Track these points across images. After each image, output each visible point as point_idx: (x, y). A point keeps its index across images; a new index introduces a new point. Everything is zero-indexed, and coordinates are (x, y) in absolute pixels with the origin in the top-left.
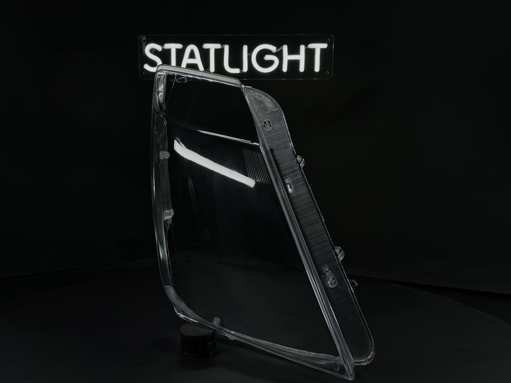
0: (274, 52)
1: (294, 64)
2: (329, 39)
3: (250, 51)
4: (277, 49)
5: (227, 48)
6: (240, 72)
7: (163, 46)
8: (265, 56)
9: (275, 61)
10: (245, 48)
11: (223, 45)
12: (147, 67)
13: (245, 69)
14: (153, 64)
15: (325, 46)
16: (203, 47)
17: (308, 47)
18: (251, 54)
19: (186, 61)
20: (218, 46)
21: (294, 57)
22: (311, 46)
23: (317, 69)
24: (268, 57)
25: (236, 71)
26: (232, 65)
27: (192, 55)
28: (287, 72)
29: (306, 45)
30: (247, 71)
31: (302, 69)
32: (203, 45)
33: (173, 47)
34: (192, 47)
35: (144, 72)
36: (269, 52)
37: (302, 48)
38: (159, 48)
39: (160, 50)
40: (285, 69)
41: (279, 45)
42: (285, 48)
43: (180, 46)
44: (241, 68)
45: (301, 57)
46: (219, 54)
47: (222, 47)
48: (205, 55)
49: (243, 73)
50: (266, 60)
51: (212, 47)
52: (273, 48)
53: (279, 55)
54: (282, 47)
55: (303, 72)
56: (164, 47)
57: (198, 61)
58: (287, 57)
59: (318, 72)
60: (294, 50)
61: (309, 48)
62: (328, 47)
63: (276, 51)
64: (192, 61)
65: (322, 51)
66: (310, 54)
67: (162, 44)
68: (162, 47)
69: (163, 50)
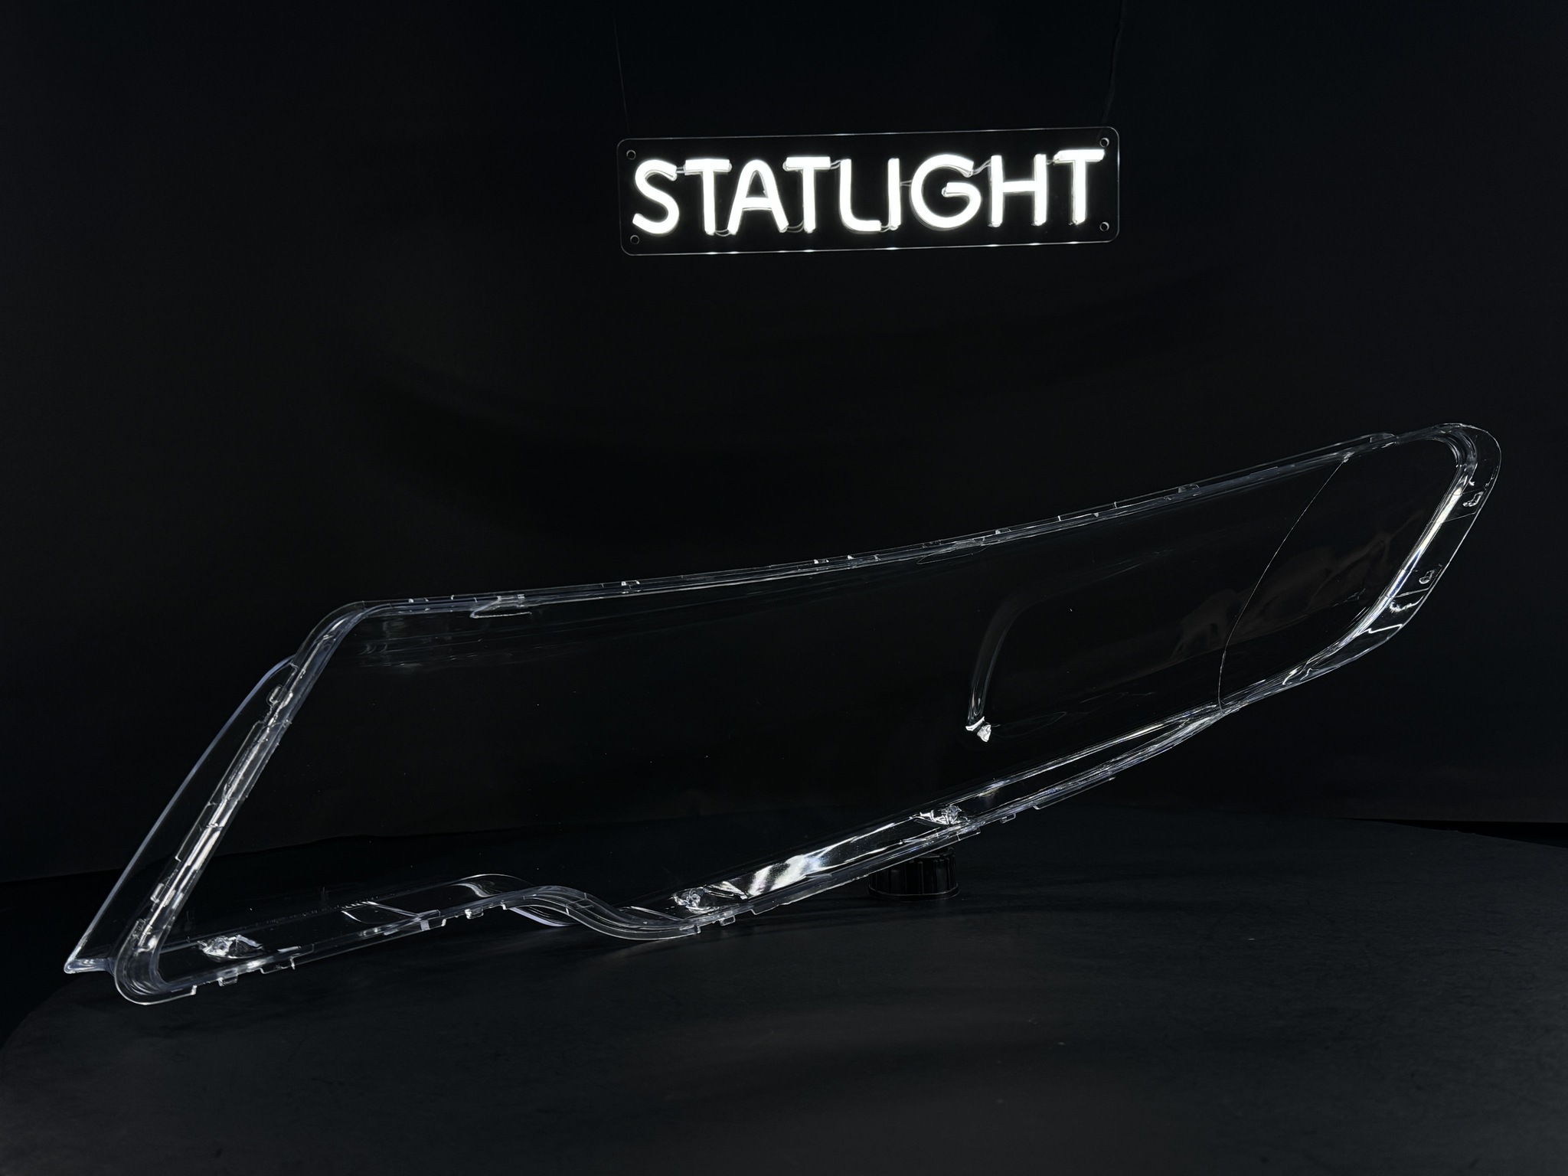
0: (967, 175)
1: (1018, 206)
2: (1107, 139)
3: (907, 174)
4: (976, 167)
5: (846, 166)
6: (883, 229)
7: (681, 168)
8: (945, 186)
9: (970, 199)
10: (894, 166)
11: (837, 162)
12: (640, 221)
13: (895, 221)
14: (656, 212)
15: (1097, 155)
16: (784, 167)
17: (1054, 161)
18: (910, 181)
19: (742, 202)
20: (824, 162)
21: (1018, 186)
22: (1063, 156)
23: (1079, 214)
24: (952, 189)
25: (873, 226)
26: (862, 209)
27: (757, 188)
28: (1002, 225)
29: (1050, 157)
30: (900, 227)
31: (1040, 217)
32: (785, 160)
33: (708, 168)
34: (757, 167)
35: (632, 238)
36: (953, 175)
37: (1040, 161)
38: (669, 170)
39: (672, 176)
40: (997, 219)
41: (980, 157)
42: (996, 163)
43: (724, 165)
44: (884, 218)
45: (1037, 186)
46: (827, 182)
47: (832, 166)
48: (790, 186)
49: (890, 231)
50: (946, 195)
51: (807, 166)
52: (963, 164)
53: (982, 181)
54: (990, 162)
55: (1044, 225)
56: (682, 170)
57: (772, 202)
58: (1001, 187)
59: (1082, 225)
60: (1018, 168)
61: (1057, 162)
62: (1105, 158)
63: (972, 174)
64: (757, 204)
65: (1093, 169)
66: (1060, 177)
67: (680, 164)
68: (678, 170)
69: (681, 176)
